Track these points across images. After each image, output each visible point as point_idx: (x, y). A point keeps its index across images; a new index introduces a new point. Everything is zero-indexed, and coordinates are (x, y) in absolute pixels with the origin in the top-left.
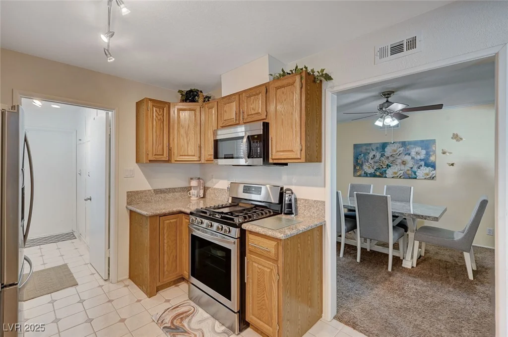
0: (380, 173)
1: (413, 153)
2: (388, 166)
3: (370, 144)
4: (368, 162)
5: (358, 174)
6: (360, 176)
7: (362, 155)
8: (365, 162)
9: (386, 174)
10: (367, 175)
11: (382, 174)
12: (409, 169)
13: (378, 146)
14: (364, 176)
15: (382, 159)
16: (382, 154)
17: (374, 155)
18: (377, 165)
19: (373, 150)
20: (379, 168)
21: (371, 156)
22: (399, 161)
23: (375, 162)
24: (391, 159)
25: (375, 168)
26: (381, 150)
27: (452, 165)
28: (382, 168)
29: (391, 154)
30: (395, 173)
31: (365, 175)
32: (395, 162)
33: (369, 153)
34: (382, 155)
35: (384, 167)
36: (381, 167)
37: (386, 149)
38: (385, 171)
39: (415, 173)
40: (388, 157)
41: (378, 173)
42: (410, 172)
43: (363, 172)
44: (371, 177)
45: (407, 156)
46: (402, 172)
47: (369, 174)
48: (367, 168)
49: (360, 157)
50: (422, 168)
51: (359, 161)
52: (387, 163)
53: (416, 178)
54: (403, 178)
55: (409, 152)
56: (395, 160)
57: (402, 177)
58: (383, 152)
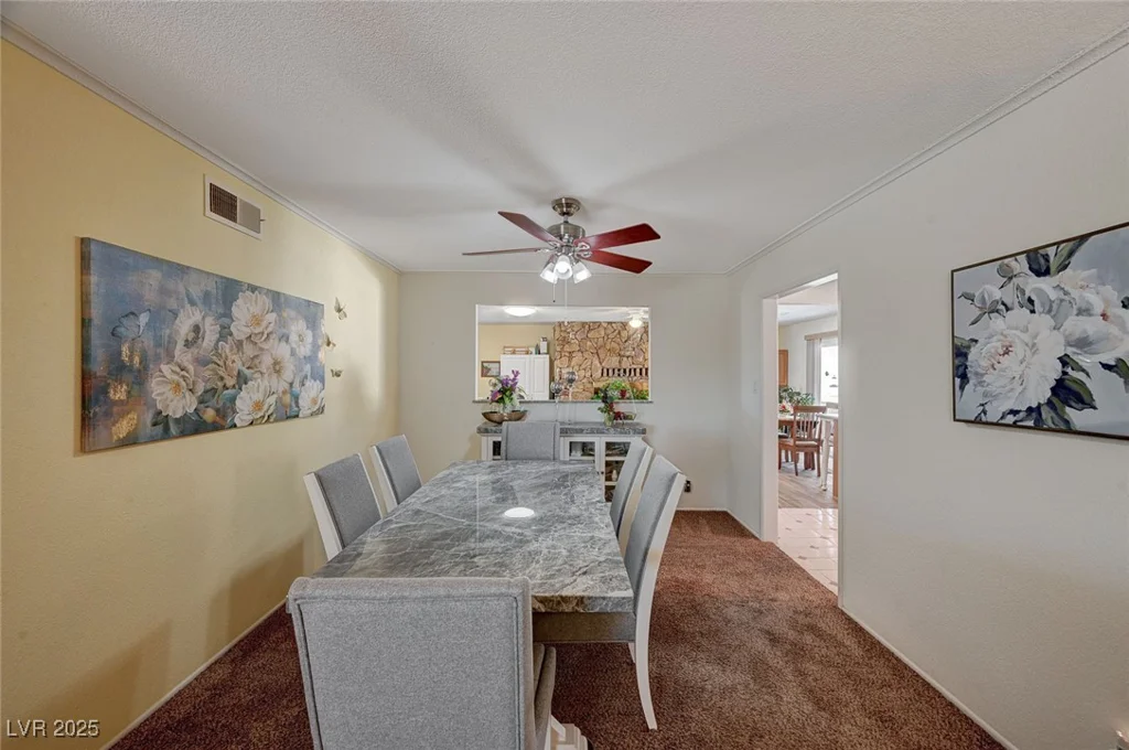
0: (217, 411)
1: (294, 338)
2: (242, 380)
3: (182, 270)
4: (171, 357)
5: (123, 428)
6: (130, 441)
7: (144, 319)
8: (158, 359)
9: (235, 412)
10: (167, 429)
11: (224, 417)
12: (287, 386)
13: (211, 286)
14: (153, 440)
15: (226, 348)
16: (223, 327)
17: (196, 329)
18: (207, 374)
19: (192, 303)
20: (213, 391)
21: (184, 327)
22: (267, 361)
23: (202, 362)
24: (249, 350)
25: (200, 389)
26: (221, 310)
27: (338, 375)
28: (225, 388)
29: (248, 331)
30: (258, 406)
31: (159, 429)
32: (257, 361)
33: (176, 315)
34: (225, 333)
35: (230, 382)
36: (220, 384)
37: (234, 309)
38: (233, 399)
39: (296, 398)
40: (239, 344)
41: (209, 415)
42: (287, 399)
43: (149, 418)
44: (183, 434)
45: (283, 344)
46: (272, 400)
47: (177, 421)
48: (167, 390)
49: (128, 329)
50: (308, 383)
51: (125, 349)
52: (238, 365)
53: (297, 416)
54: (276, 421)
55: (285, 331)
56: (256, 357)
57: (271, 420)
58: (226, 320)
